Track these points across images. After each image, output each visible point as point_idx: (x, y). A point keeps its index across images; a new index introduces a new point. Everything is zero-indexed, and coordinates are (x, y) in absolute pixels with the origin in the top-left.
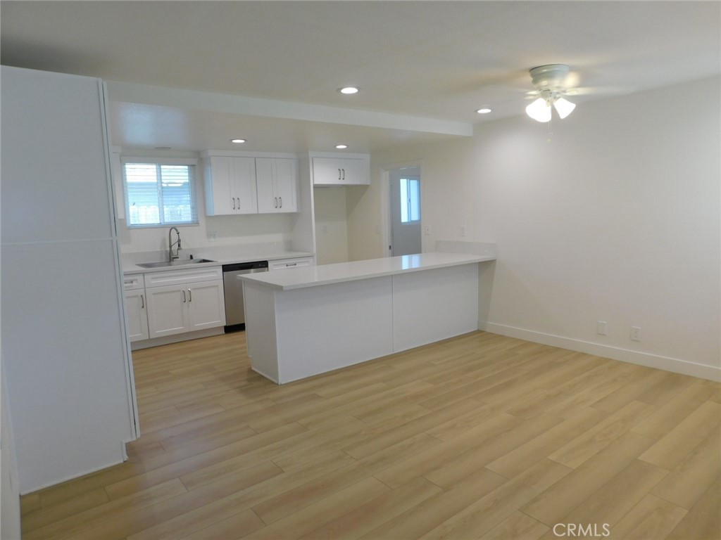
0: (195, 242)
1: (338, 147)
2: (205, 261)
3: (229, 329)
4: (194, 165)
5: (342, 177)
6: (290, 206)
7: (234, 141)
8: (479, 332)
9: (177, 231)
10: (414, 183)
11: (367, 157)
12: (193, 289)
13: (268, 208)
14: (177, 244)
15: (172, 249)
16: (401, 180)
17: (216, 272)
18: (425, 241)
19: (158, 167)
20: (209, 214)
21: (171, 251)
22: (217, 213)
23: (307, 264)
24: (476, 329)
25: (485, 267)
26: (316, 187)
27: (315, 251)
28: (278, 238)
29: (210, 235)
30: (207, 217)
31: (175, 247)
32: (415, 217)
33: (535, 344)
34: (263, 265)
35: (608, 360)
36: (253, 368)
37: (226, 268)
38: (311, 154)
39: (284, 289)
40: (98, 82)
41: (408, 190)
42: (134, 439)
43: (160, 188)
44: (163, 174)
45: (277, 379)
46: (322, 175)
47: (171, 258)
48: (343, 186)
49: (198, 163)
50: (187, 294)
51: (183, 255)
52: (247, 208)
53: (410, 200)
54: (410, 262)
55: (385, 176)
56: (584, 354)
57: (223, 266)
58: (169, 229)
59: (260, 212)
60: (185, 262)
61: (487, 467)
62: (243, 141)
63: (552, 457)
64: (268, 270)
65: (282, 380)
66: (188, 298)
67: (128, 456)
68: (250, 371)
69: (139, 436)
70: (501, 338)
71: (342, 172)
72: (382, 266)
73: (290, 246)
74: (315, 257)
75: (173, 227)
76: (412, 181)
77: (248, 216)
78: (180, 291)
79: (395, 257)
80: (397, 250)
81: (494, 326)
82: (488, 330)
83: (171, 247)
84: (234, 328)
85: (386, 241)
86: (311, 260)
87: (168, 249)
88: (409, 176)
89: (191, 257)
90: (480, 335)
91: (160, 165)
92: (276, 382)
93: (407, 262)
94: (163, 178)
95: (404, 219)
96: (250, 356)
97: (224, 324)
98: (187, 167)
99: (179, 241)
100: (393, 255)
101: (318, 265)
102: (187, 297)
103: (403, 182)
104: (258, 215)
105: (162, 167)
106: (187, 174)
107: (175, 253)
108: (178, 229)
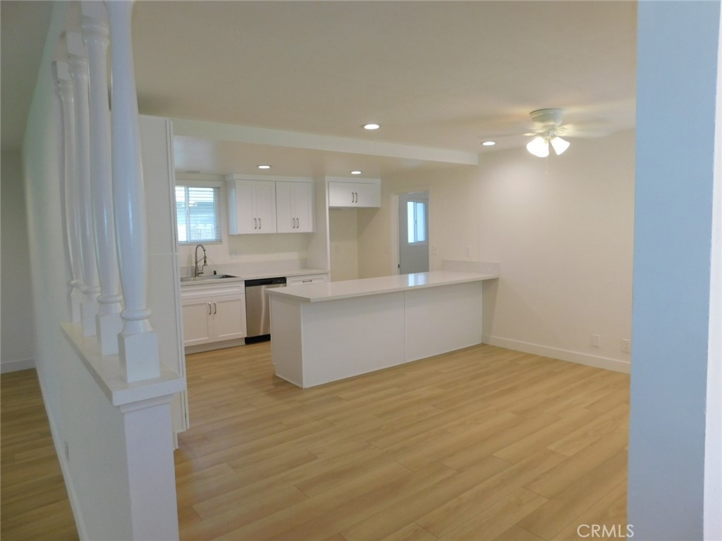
0: (219, 259)
1: (353, 173)
2: (227, 276)
3: (250, 341)
4: (218, 188)
5: (355, 200)
6: (306, 227)
7: (260, 167)
8: (483, 345)
9: (203, 248)
10: (420, 206)
11: (378, 181)
12: (219, 302)
13: (286, 228)
14: (203, 261)
15: (198, 264)
16: (409, 203)
17: (239, 286)
18: (433, 260)
19: (186, 189)
20: (231, 233)
21: (196, 267)
22: (239, 233)
23: (322, 281)
24: (480, 342)
25: (489, 285)
26: (331, 209)
27: (329, 269)
28: (293, 256)
29: (233, 252)
30: (229, 235)
31: (201, 263)
32: (421, 238)
33: (535, 355)
34: (282, 280)
35: (602, 370)
36: (277, 375)
37: (249, 283)
38: (327, 179)
39: (311, 301)
40: (166, 122)
41: (414, 212)
42: (185, 430)
43: (187, 209)
44: (190, 196)
45: (301, 383)
46: (337, 198)
47: (197, 273)
48: (355, 208)
49: (223, 186)
50: (212, 306)
51: (207, 271)
52: (267, 228)
53: (416, 222)
54: (416, 280)
55: (395, 199)
56: (580, 365)
57: (245, 281)
58: (195, 247)
59: (279, 232)
60: (207, 277)
61: (495, 454)
62: (268, 167)
63: (551, 447)
64: (286, 286)
65: (306, 385)
66: (213, 312)
67: (179, 444)
68: (275, 377)
69: (188, 427)
70: (503, 351)
71: (355, 195)
72: (391, 283)
73: (305, 264)
74: (329, 274)
75: (200, 245)
76: (418, 204)
77: (267, 235)
78: (206, 304)
79: (402, 275)
80: (404, 269)
81: (496, 339)
82: (491, 343)
83: (196, 263)
84: (256, 339)
85: (395, 261)
86: (325, 277)
87: (194, 265)
88: (416, 200)
89: (215, 273)
90: (483, 347)
91: (188, 187)
92: (300, 386)
93: (413, 280)
94: (190, 199)
95: (411, 240)
96: (275, 363)
97: (246, 336)
98: (212, 189)
99: (205, 257)
100: (401, 273)
101: (332, 281)
102: (212, 310)
103: (410, 205)
104: (278, 234)
105: (190, 189)
106: (212, 196)
107: (200, 269)
108: (204, 246)
